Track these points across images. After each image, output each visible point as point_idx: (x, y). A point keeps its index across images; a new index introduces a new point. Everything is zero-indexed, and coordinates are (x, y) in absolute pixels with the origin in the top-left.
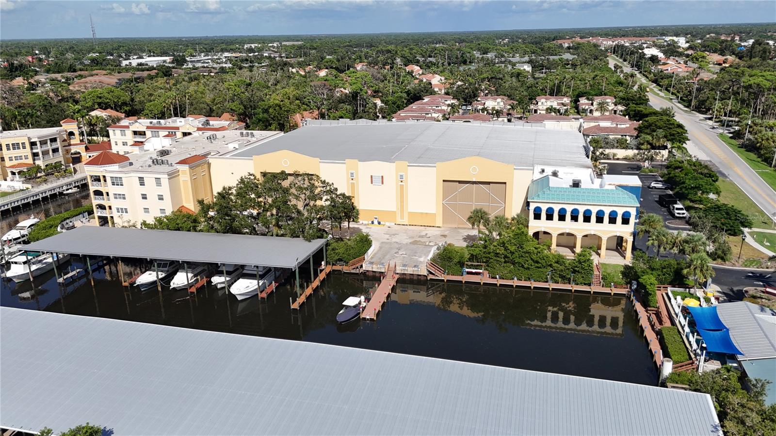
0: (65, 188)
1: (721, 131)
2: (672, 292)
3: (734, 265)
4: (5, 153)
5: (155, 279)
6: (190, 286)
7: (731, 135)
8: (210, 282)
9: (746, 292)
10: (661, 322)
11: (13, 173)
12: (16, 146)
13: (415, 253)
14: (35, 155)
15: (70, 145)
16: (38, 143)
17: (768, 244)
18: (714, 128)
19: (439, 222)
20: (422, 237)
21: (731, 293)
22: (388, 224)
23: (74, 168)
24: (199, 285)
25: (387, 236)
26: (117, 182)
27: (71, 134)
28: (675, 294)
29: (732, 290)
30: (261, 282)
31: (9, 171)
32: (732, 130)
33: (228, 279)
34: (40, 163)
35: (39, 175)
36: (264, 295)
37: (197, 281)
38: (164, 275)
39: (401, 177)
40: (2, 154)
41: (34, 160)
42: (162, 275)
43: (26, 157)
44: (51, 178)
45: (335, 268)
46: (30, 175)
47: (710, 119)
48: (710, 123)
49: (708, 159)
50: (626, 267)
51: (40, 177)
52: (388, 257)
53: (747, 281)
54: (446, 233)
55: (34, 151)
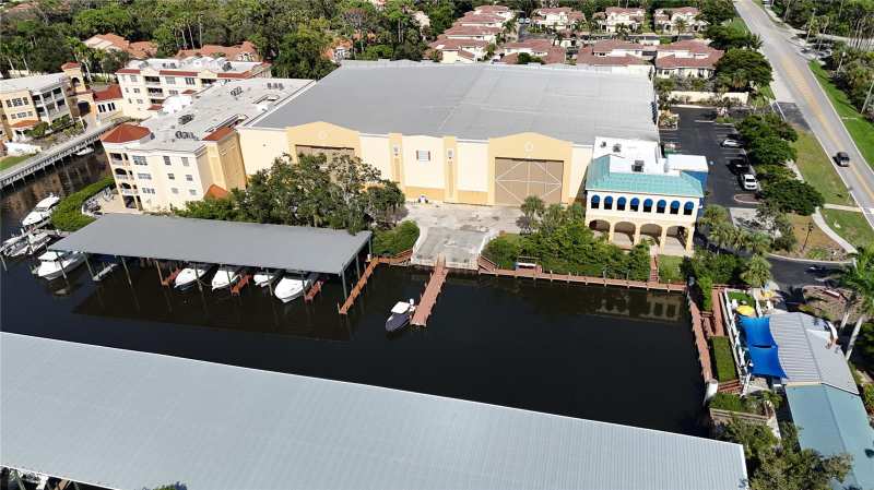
0: (78, 148)
1: (813, 56)
2: (729, 293)
3: (797, 256)
4: (7, 111)
5: (195, 278)
6: (233, 285)
7: (823, 63)
8: (252, 281)
9: (805, 291)
10: (714, 330)
11: (18, 133)
12: (17, 102)
13: (464, 243)
14: (40, 110)
15: (75, 94)
16: (41, 97)
17: (838, 226)
18: (805, 51)
19: (491, 201)
20: (472, 219)
21: (789, 293)
22: (436, 202)
23: (84, 121)
24: (241, 285)
25: (435, 220)
26: (140, 161)
27: (75, 80)
28: (732, 296)
29: (791, 289)
30: (306, 282)
31: (13, 130)
32: (826, 55)
33: (271, 277)
34: (46, 119)
35: (47, 132)
36: (310, 297)
37: (238, 279)
38: (203, 272)
39: (450, 153)
40: (3, 111)
41: (39, 116)
42: (201, 273)
43: (30, 113)
44: (61, 136)
45: (381, 260)
46: (38, 134)
47: (803, 37)
48: (803, 42)
49: (792, 101)
50: (686, 259)
51: (49, 135)
52: (436, 248)
53: (809, 276)
54: (498, 214)
55: (38, 106)
